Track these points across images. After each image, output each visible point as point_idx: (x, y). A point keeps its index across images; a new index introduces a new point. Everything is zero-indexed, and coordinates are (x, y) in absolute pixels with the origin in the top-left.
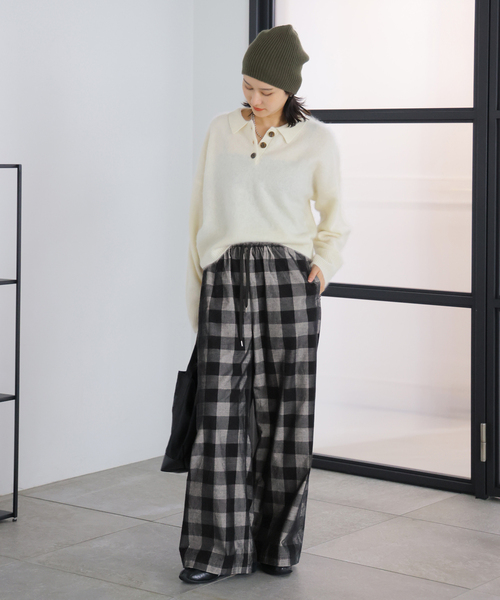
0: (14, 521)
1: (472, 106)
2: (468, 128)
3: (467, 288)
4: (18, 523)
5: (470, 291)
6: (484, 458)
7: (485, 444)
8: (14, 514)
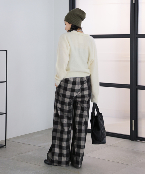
0: (5, 147)
1: (130, 34)
2: (129, 39)
3: (129, 83)
4: (6, 148)
5: (129, 84)
6: (133, 129)
7: (134, 126)
8: (5, 145)
